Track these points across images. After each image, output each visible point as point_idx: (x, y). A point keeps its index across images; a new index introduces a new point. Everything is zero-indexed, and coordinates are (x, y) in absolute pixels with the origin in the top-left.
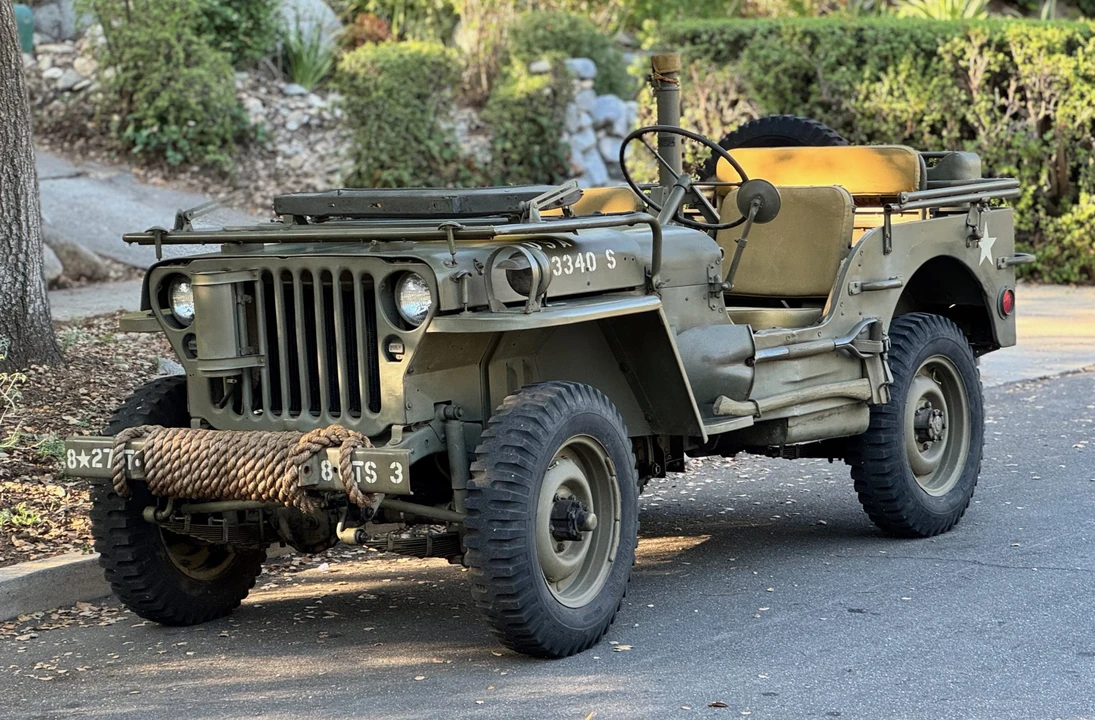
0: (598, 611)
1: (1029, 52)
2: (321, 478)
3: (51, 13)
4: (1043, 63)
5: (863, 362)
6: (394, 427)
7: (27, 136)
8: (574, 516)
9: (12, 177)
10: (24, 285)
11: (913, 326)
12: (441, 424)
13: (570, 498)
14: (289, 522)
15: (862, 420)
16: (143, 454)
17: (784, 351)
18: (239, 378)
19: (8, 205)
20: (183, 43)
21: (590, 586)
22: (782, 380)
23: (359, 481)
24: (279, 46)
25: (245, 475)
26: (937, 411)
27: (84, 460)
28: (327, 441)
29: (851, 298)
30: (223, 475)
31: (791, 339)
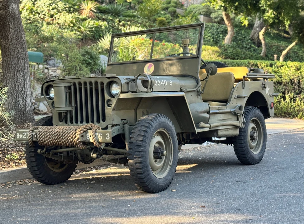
0: (167, 180)
1: (262, 66)
2: (86, 139)
3: (53, 62)
4: (265, 68)
5: (237, 116)
6: (109, 125)
7: (27, 66)
8: (160, 152)
9: (23, 76)
10: (25, 103)
11: (249, 109)
12: (123, 125)
13: (159, 147)
14: (80, 155)
15: (237, 132)
16: (37, 133)
17: (218, 111)
18: (66, 113)
19: (22, 83)
20: (79, 66)
21: (164, 173)
22: (217, 119)
23: (97, 139)
24: (101, 69)
25: (65, 138)
26: (255, 132)
27: (21, 136)
28: (88, 128)
29: (234, 99)
30: (59, 139)
31: (219, 108)
